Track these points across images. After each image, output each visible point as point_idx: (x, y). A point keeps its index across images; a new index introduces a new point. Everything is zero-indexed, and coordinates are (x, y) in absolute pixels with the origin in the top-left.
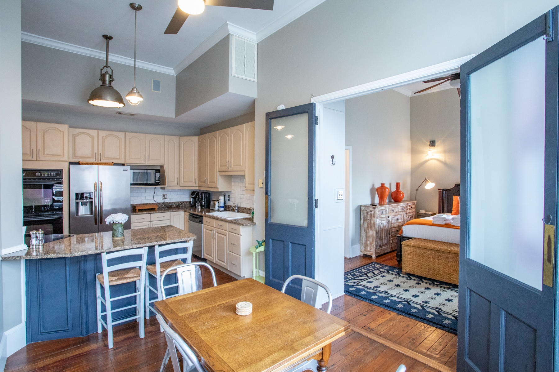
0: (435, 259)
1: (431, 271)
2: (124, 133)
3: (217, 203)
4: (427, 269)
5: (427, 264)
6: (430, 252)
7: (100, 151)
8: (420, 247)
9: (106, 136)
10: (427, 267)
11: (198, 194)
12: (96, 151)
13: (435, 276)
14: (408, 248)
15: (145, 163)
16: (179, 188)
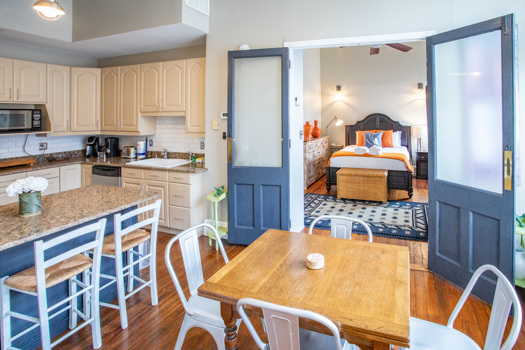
0: (365, 183)
1: (362, 194)
3: (132, 150)
4: (358, 193)
5: (358, 188)
6: (360, 178)
8: (353, 175)
10: (358, 191)
11: (97, 140)
13: (365, 197)
14: (343, 177)
16: (70, 134)
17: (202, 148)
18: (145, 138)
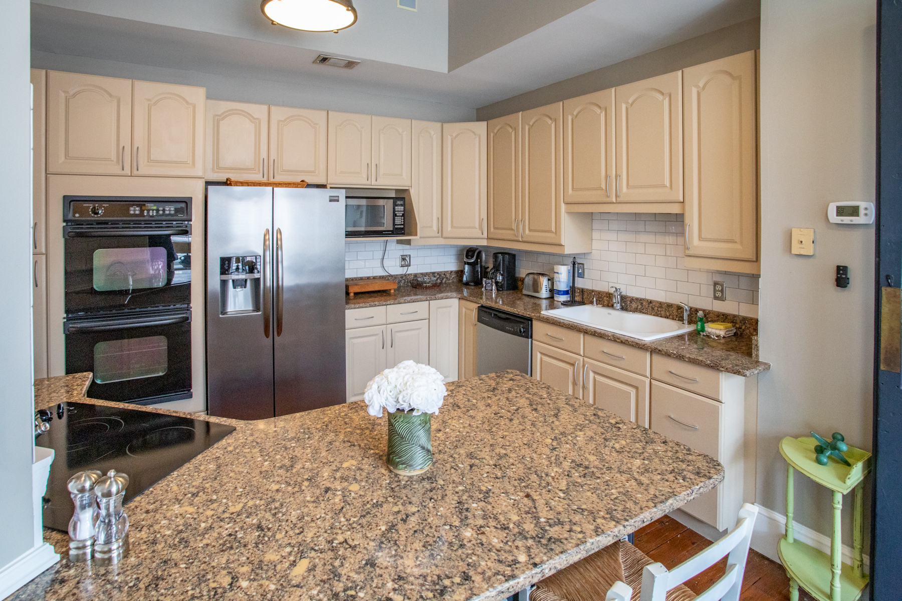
2: (324, 113)
3: (544, 282)
7: (273, 156)
9: (285, 120)
12: (264, 154)
15: (369, 182)
16: (442, 241)
18: (571, 260)
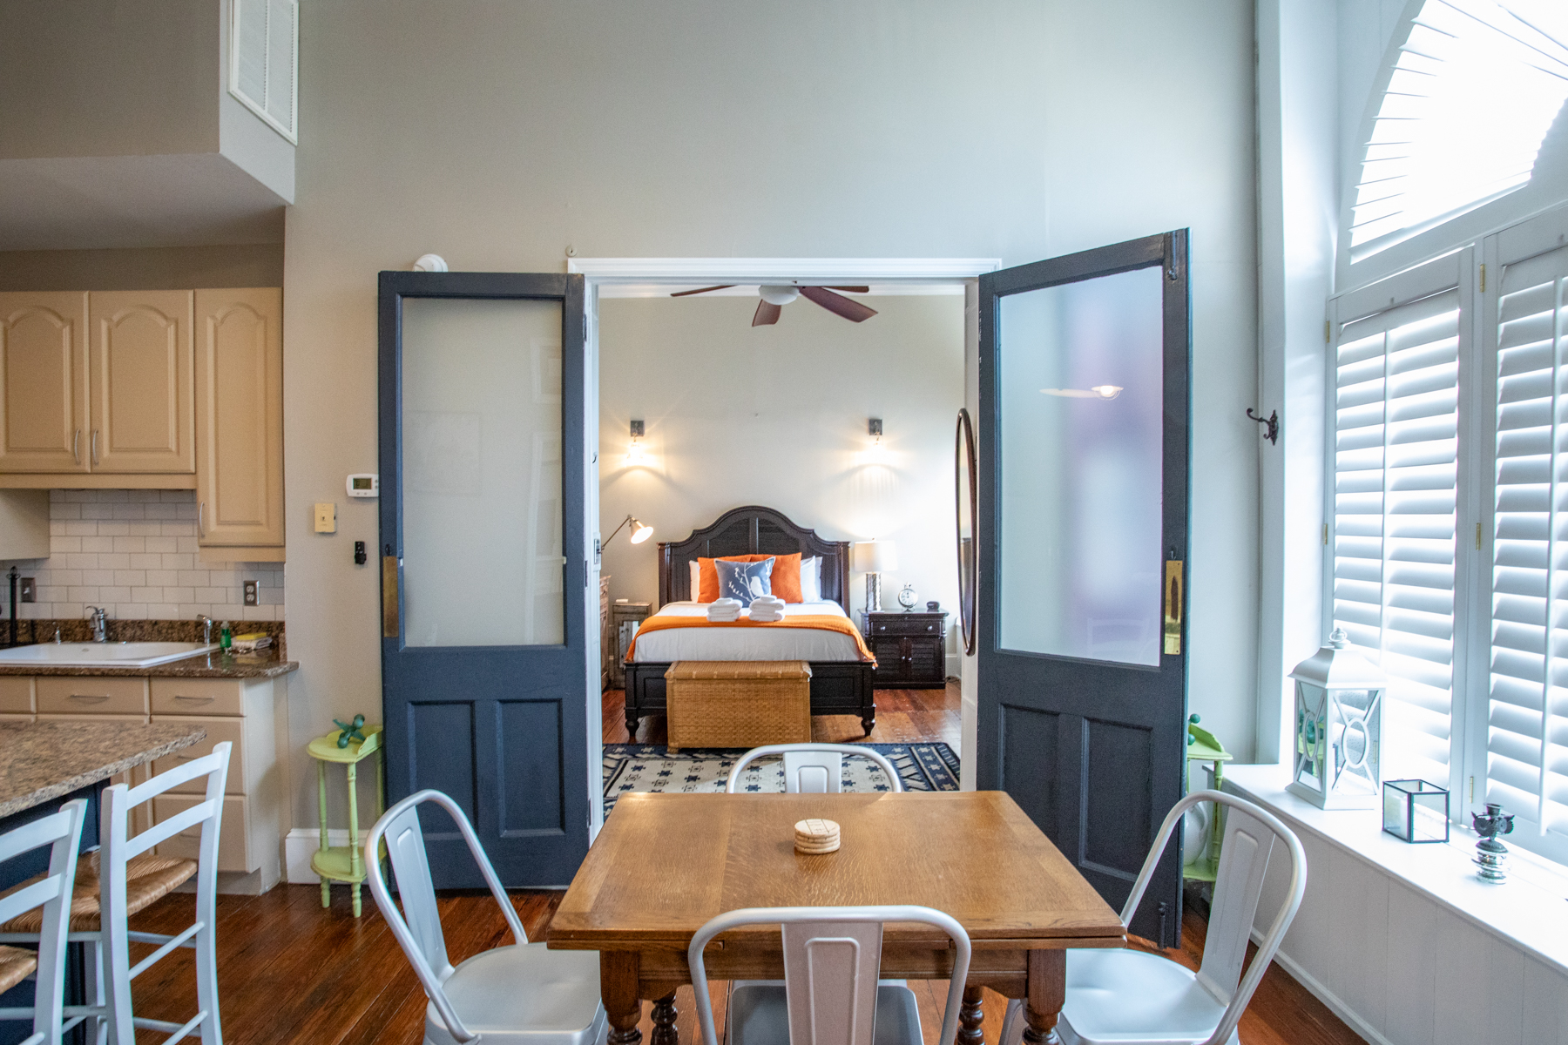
0: (749, 700)
1: (742, 731)
4: (730, 729)
5: (730, 715)
6: (738, 686)
8: (715, 677)
10: (731, 723)
13: (750, 739)
14: (684, 686)
17: (247, 603)
